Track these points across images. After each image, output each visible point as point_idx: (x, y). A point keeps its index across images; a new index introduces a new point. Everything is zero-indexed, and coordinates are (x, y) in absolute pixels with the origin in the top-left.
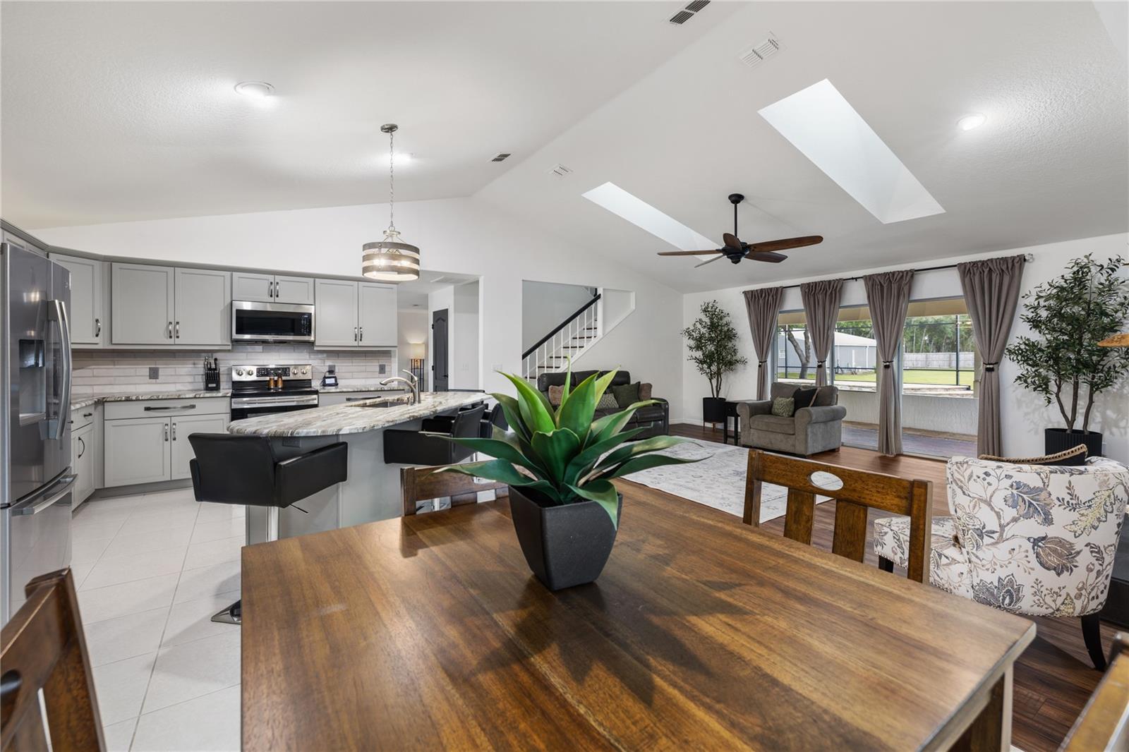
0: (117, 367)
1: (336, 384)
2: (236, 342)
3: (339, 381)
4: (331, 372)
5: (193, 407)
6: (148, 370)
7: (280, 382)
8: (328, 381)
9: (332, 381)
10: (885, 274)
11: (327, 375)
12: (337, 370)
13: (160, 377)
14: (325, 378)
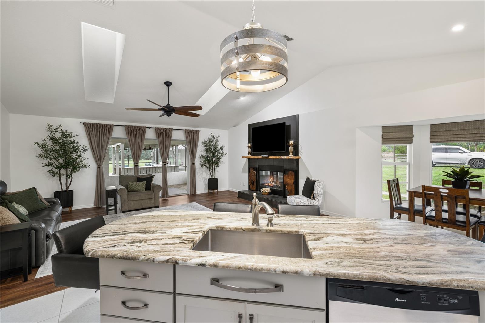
10: (164, 129)
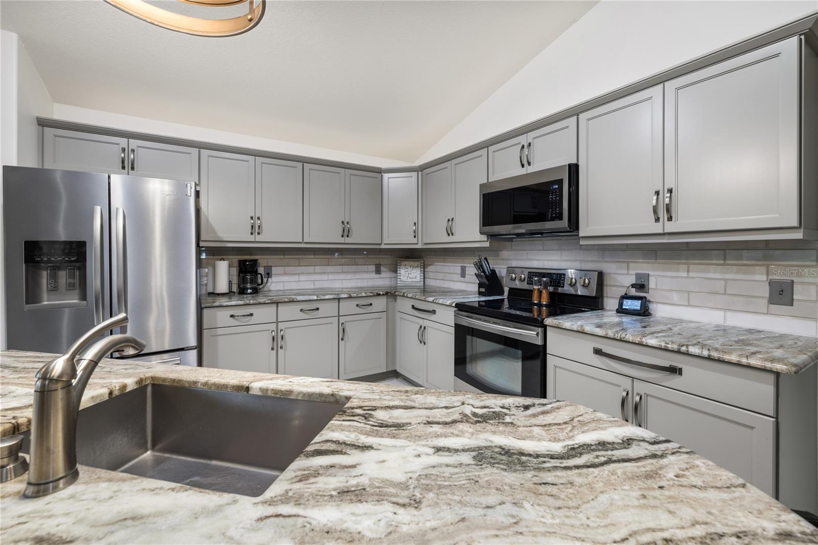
0: (446, 264)
1: (644, 312)
2: (492, 236)
3: (652, 307)
4: (641, 286)
5: (434, 312)
6: (460, 268)
7: (545, 295)
8: (628, 304)
9: (636, 305)
11: (633, 292)
12: (652, 284)
13: (466, 276)
14: (626, 297)
